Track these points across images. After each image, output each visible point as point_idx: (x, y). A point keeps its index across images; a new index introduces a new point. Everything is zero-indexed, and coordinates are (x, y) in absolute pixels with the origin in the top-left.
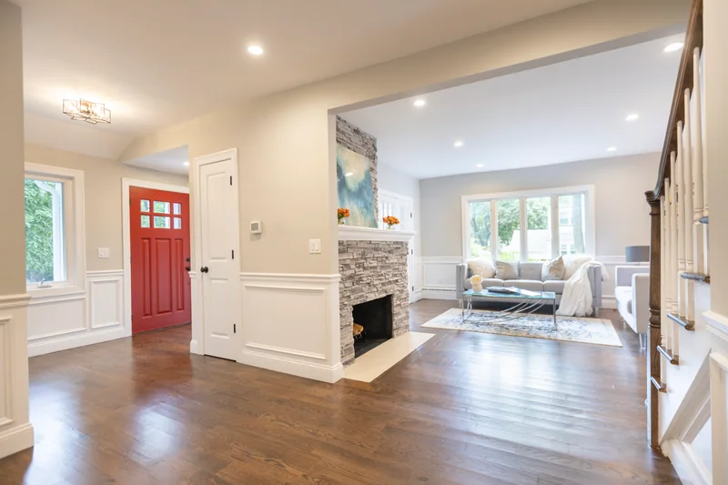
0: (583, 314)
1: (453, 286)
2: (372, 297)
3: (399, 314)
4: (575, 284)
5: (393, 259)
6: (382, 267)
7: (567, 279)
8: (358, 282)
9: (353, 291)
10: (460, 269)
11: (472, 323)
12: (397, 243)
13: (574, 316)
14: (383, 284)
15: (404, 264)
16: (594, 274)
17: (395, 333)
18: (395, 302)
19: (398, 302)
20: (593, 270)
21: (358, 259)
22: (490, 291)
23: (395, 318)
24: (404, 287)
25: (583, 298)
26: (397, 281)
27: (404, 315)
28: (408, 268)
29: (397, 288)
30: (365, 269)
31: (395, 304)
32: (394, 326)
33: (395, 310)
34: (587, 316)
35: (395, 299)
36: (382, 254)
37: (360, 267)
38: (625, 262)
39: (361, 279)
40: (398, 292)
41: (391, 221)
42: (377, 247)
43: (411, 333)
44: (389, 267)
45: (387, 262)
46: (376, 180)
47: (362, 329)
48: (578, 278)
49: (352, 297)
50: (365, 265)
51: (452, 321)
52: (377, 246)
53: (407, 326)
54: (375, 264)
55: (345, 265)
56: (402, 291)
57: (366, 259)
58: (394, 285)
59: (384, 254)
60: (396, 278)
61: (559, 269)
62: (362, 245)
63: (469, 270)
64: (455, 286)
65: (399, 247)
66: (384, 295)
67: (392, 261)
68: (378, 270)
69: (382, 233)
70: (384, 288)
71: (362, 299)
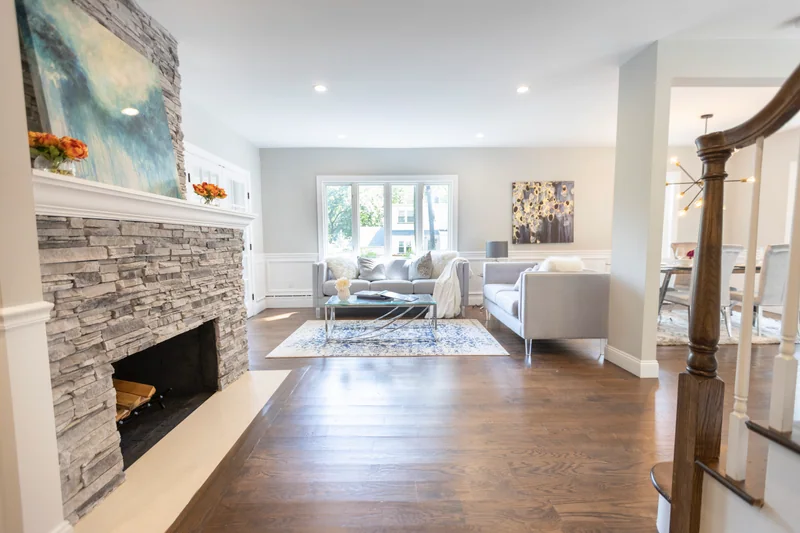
0: (452, 315)
1: (309, 290)
2: (170, 332)
3: (228, 349)
4: (445, 282)
5: (216, 258)
6: (192, 274)
7: (437, 277)
8: (128, 310)
9: (113, 332)
10: (317, 269)
11: (338, 342)
12: (223, 230)
13: (444, 318)
14: (196, 304)
15: (237, 266)
16: (462, 271)
17: (222, 382)
18: (222, 329)
19: (228, 330)
20: (461, 267)
21: (124, 260)
22: (360, 297)
23: (223, 358)
24: (238, 302)
25: (452, 299)
26: (224, 295)
27: (237, 349)
28: (243, 272)
29: (223, 306)
30: (147, 279)
31: (221, 334)
32: (221, 370)
33: (223, 343)
34: (455, 317)
35: (221, 325)
36: (188, 249)
37: (132, 276)
38: (485, 258)
39: (137, 302)
40: (227, 314)
41: (209, 192)
42: (177, 236)
43: (251, 372)
44: (208, 272)
45: (203, 263)
46: (178, 117)
47: (153, 390)
48: (447, 276)
49: (110, 345)
50: (148, 272)
51: (312, 341)
52: (178, 234)
53: (244, 364)
54: (175, 268)
55: (82, 275)
56: (233, 311)
57: (150, 260)
58: (219, 302)
59: (195, 249)
60: (223, 291)
61: (426, 266)
62: (135, 230)
63: (328, 269)
64: (311, 290)
65: (228, 239)
66: (199, 323)
67: (212, 262)
68: (184, 278)
69: (191, 211)
70: (197, 311)
71: (143, 341)
